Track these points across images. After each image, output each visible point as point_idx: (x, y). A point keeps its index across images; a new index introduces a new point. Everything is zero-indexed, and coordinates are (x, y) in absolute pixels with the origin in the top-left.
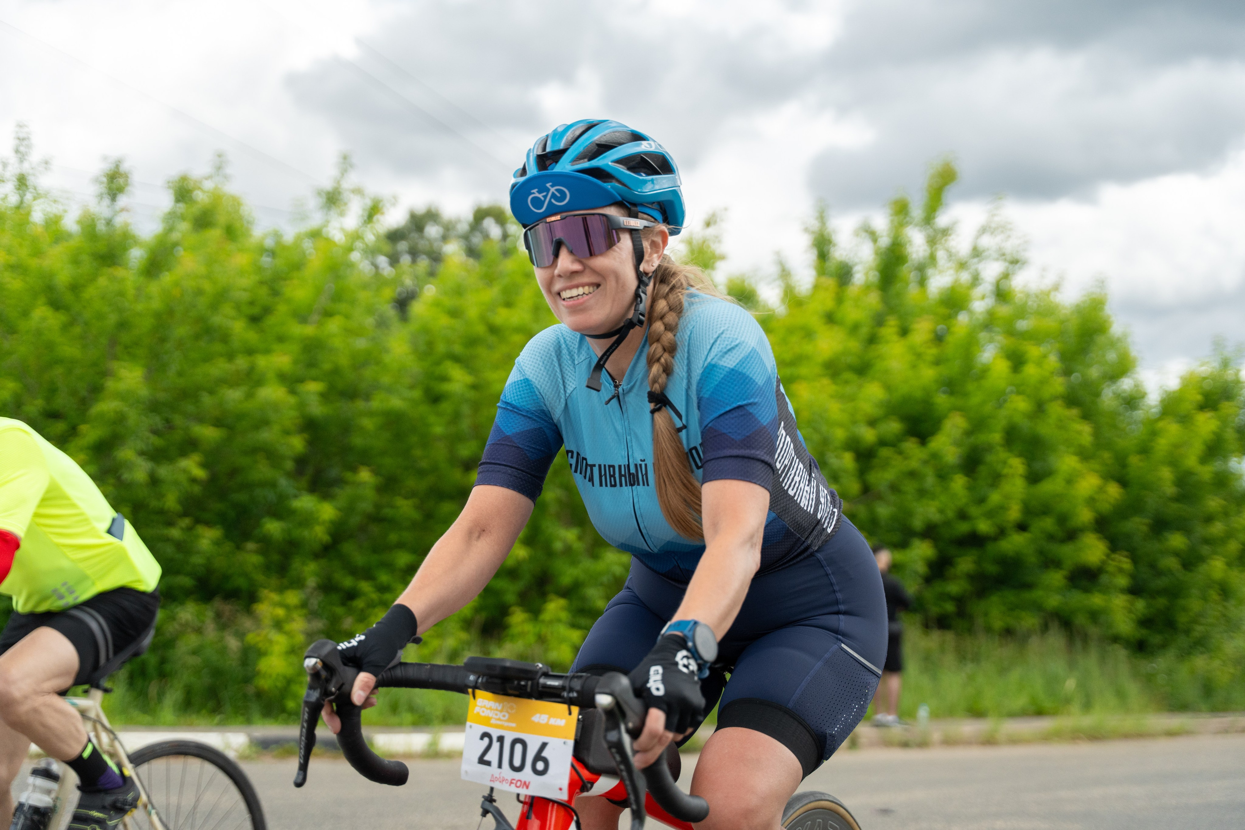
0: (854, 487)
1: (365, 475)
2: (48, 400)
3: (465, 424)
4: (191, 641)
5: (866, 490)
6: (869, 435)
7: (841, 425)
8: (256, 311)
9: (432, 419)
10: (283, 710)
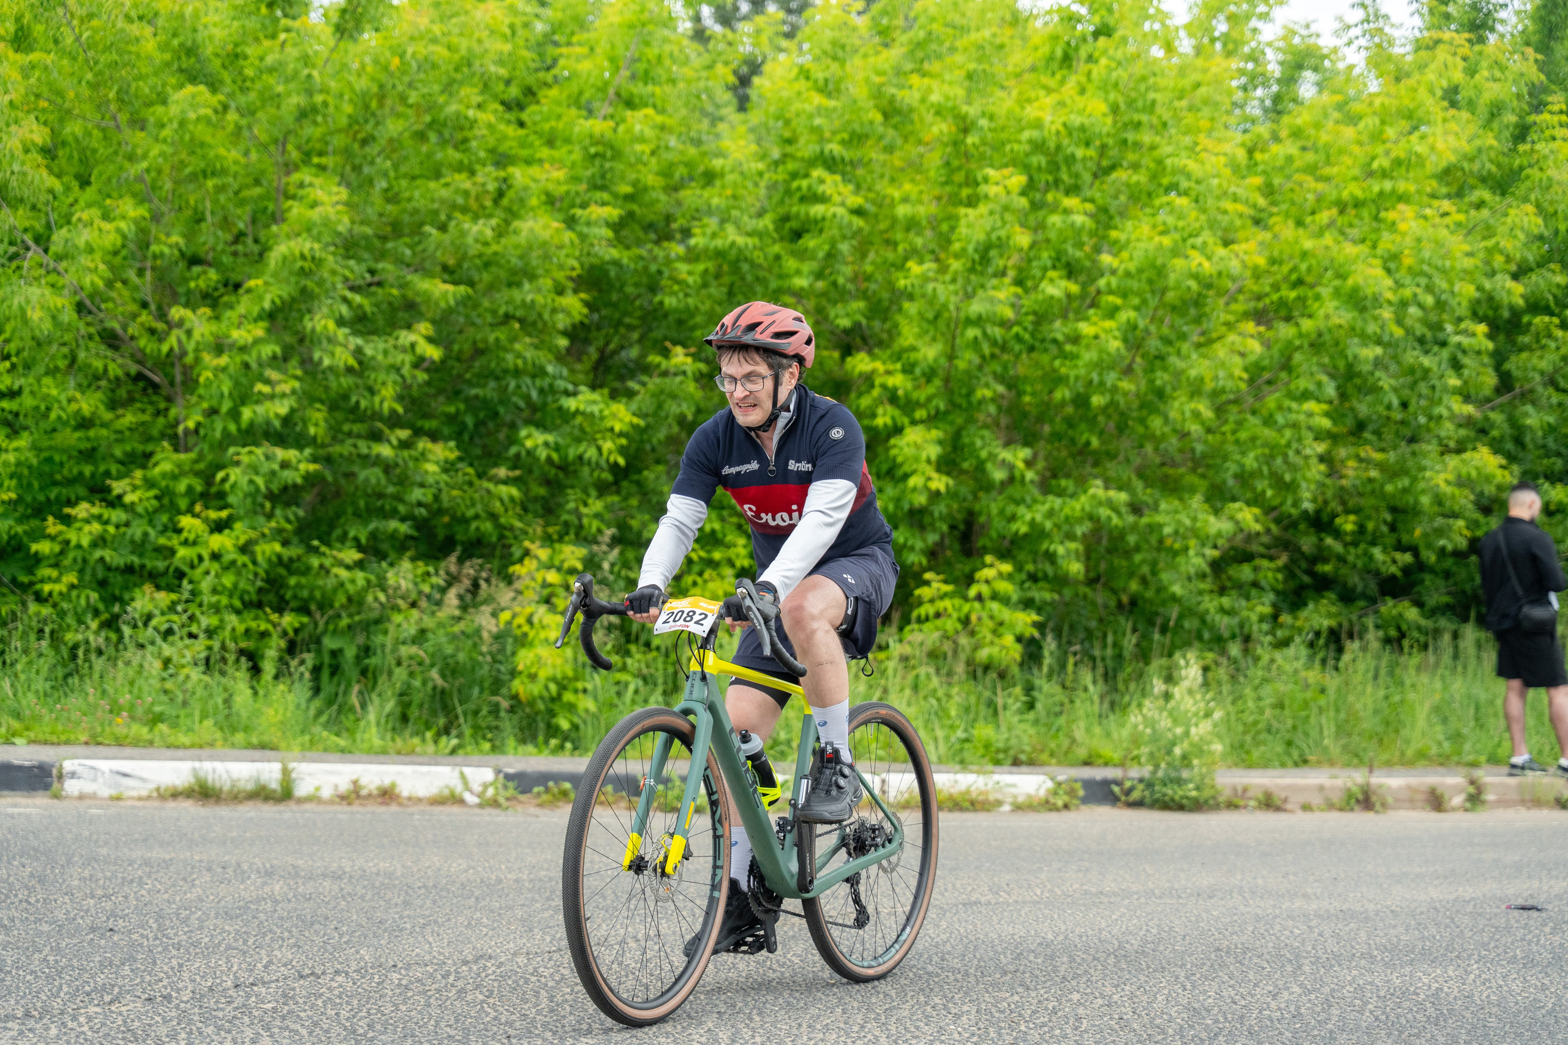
0: (1490, 380)
1: (680, 357)
2: (189, 236)
3: (845, 272)
4: (406, 622)
5: (1506, 383)
6: (1514, 292)
7: (1467, 275)
8: (514, 91)
9: (791, 264)
10: (553, 731)
